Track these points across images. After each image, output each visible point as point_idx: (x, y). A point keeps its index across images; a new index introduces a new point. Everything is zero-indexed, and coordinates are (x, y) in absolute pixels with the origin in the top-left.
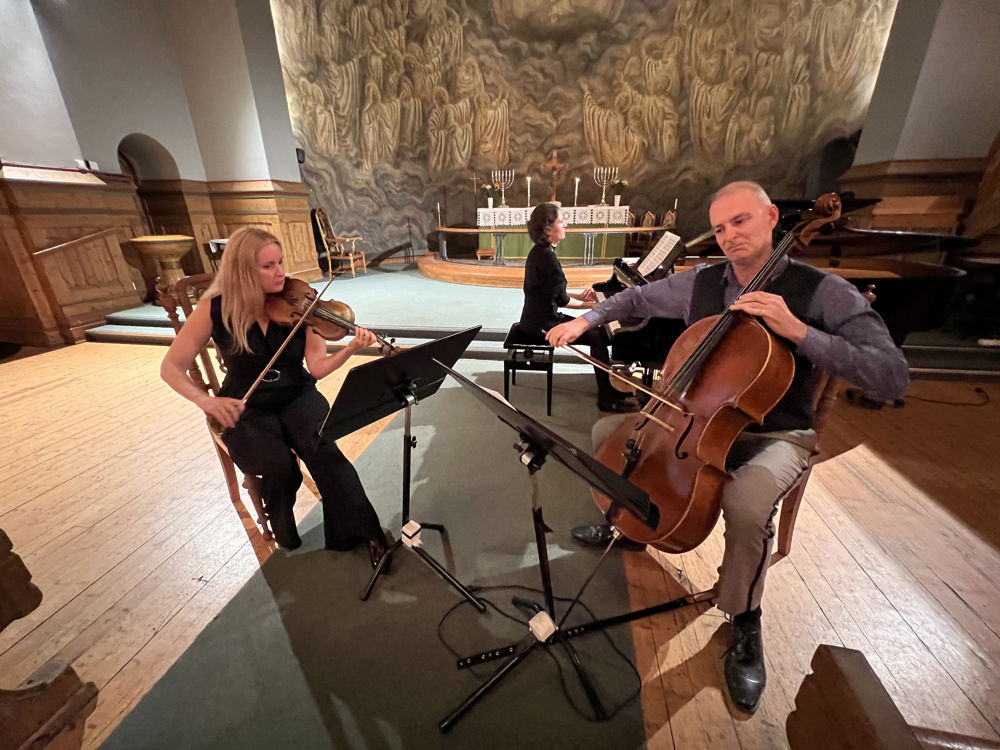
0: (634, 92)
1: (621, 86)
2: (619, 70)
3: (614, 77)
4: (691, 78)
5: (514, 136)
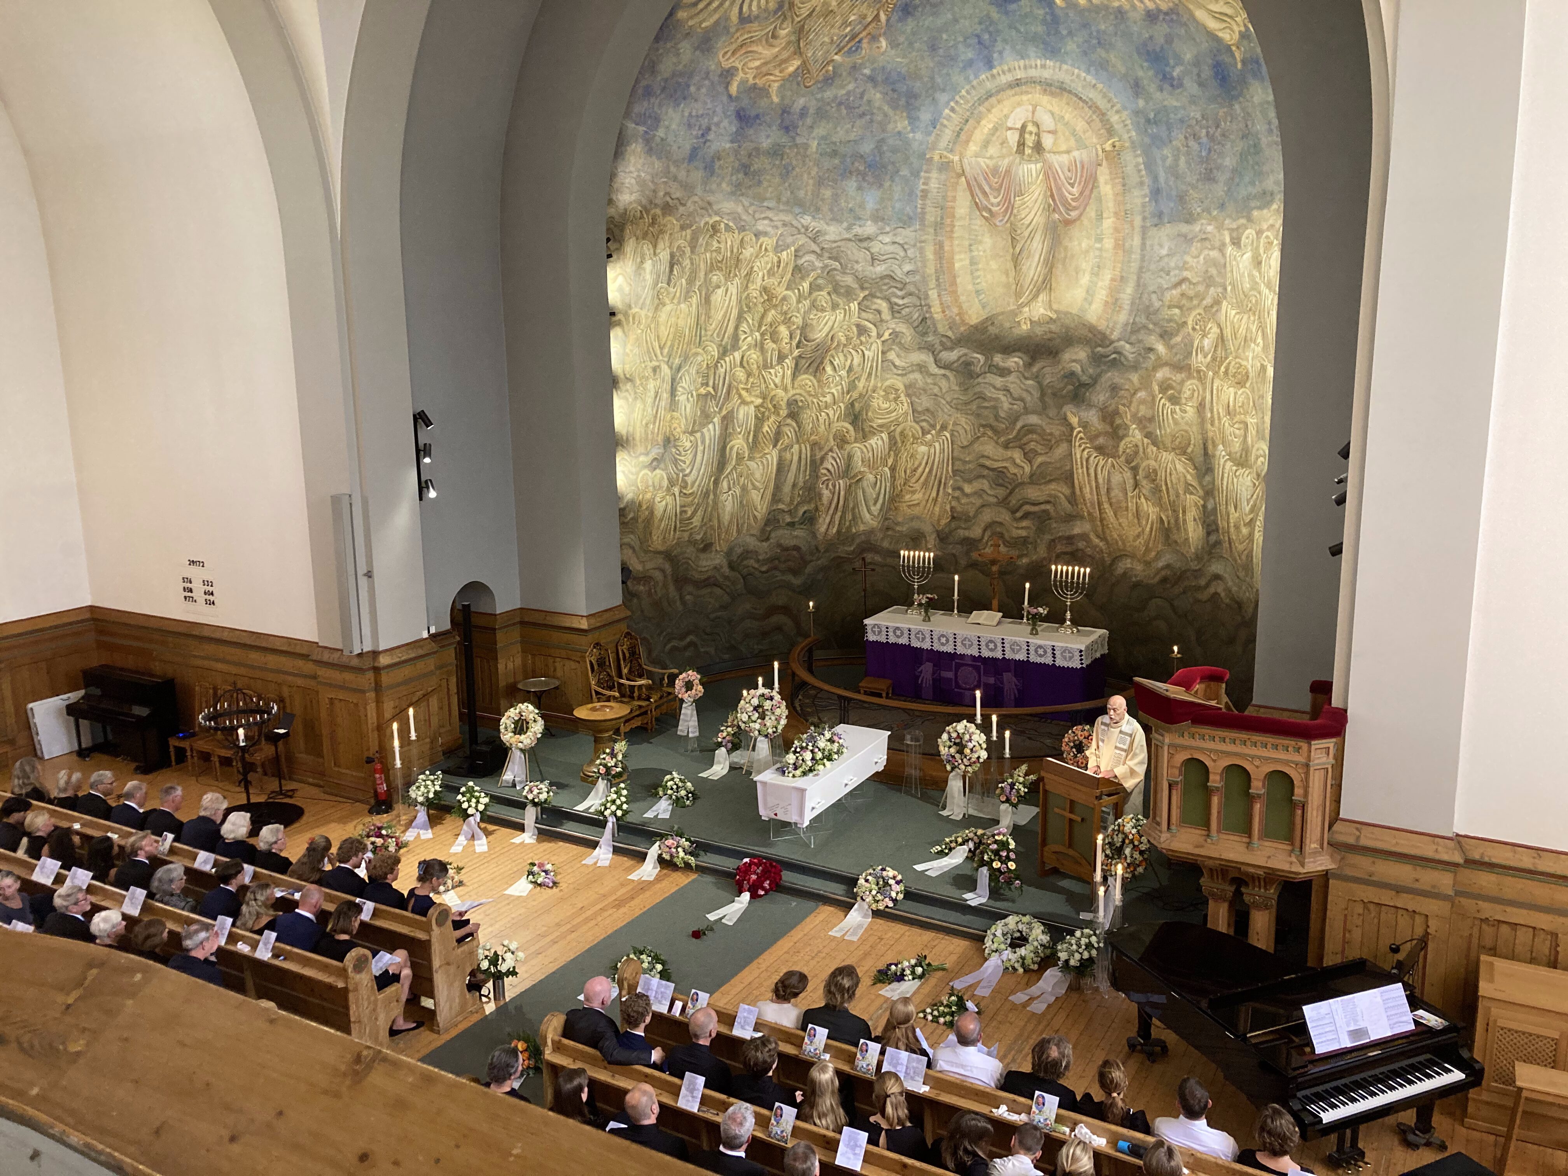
0: (1146, 440)
1: (1127, 428)
2: (1124, 405)
3: (1116, 413)
4: (1215, 446)
5: (961, 484)
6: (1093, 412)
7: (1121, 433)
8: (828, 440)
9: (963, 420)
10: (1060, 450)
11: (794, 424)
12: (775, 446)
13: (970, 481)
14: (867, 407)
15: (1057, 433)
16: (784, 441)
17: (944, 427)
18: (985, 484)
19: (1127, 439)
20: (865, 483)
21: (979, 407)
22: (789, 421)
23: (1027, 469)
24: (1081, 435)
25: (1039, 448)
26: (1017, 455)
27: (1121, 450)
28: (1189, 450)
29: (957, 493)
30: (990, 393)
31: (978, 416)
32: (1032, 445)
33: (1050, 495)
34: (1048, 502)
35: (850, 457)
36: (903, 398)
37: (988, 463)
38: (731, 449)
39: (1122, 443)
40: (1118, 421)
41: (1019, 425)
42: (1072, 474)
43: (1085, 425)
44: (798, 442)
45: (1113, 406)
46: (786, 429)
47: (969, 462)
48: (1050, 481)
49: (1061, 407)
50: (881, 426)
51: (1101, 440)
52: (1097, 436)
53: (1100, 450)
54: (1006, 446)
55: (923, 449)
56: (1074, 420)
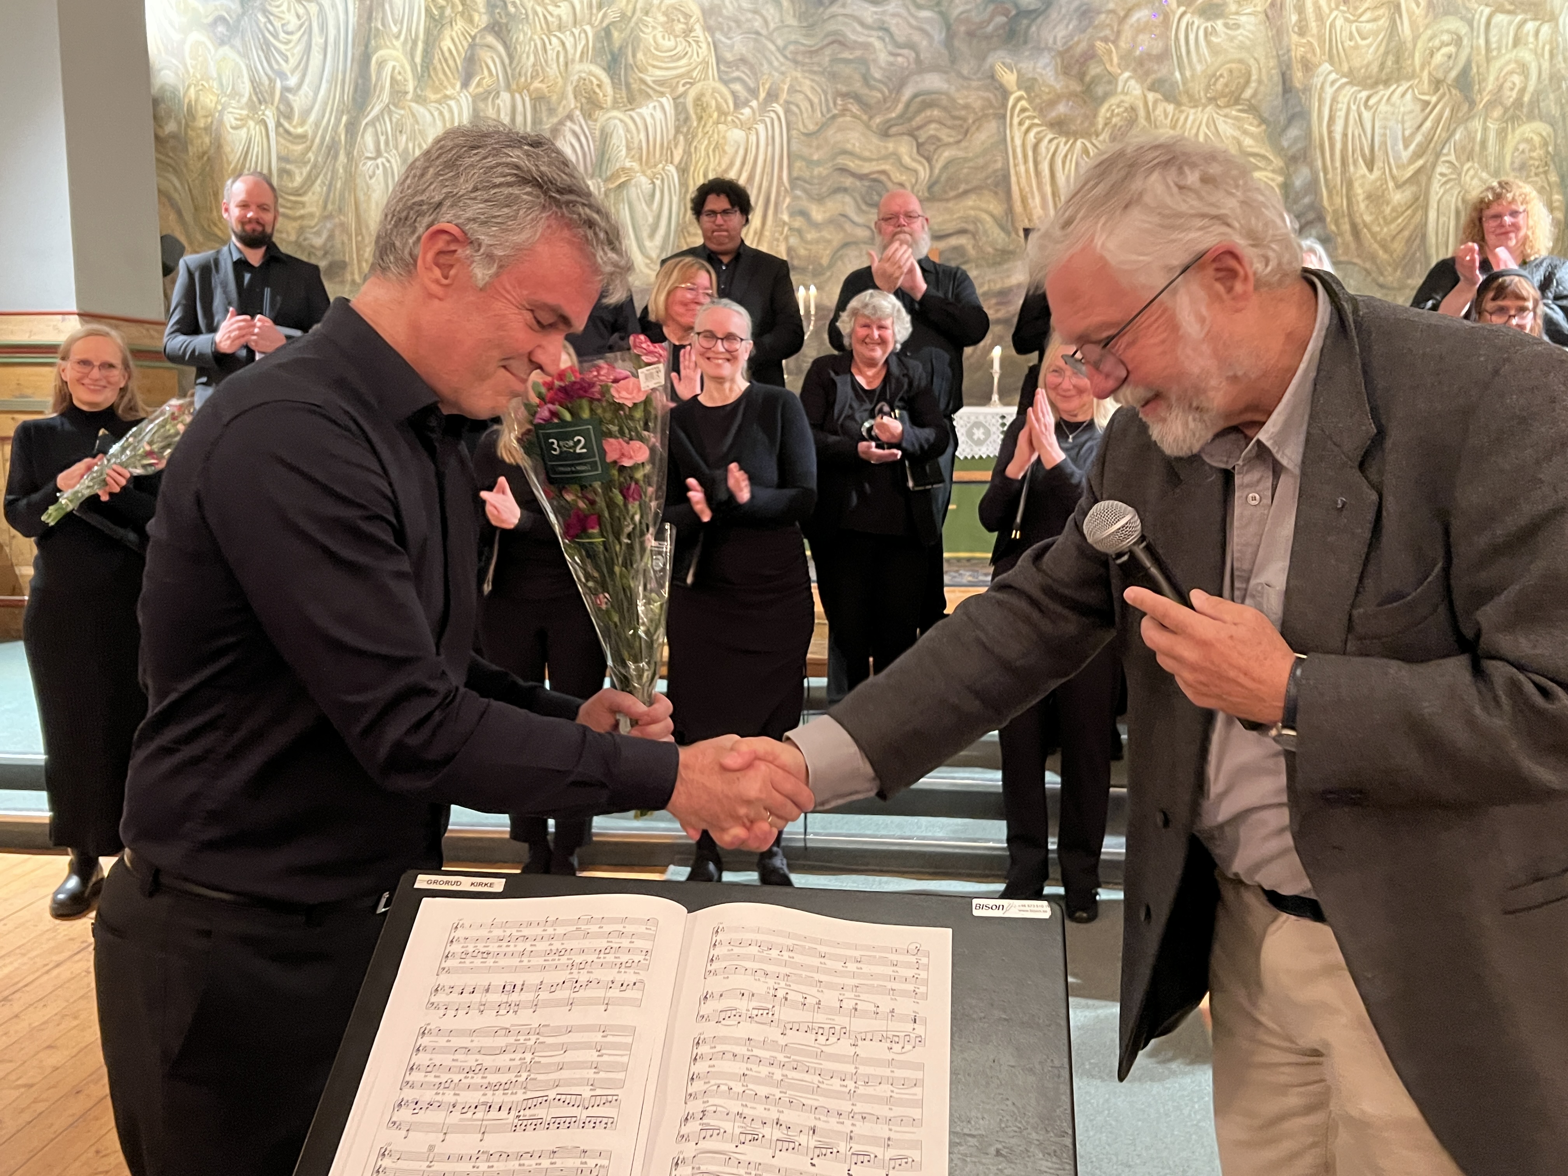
0: (1151, 96)
1: (1113, 80)
2: (1105, 40)
3: (1090, 55)
4: (1308, 67)
5: (805, 203)
6: (1045, 59)
7: (1100, 91)
8: (563, 96)
9: (806, 85)
10: (983, 136)
11: (501, 48)
12: (465, 85)
13: (820, 200)
14: (634, 41)
15: (978, 104)
16: (484, 80)
17: (772, 96)
18: (847, 204)
19: (1114, 100)
20: (633, 191)
21: (834, 60)
22: (490, 39)
23: (924, 173)
24: (1023, 103)
25: (945, 135)
26: (905, 149)
27: (1100, 121)
28: (1248, 93)
29: (798, 222)
30: (854, 34)
31: (833, 76)
32: (932, 129)
33: (966, 219)
34: (962, 232)
35: (605, 137)
36: (698, 30)
37: (852, 164)
38: (381, 65)
39: (1103, 111)
40: (1094, 70)
41: (907, 93)
42: (1006, 178)
43: (1028, 85)
44: (508, 87)
45: (1083, 45)
46: (486, 56)
47: (819, 163)
48: (966, 193)
49: (982, 58)
50: (661, 83)
51: (1062, 109)
52: (1052, 103)
53: (1060, 126)
54: (885, 133)
55: (736, 135)
56: (1009, 78)
